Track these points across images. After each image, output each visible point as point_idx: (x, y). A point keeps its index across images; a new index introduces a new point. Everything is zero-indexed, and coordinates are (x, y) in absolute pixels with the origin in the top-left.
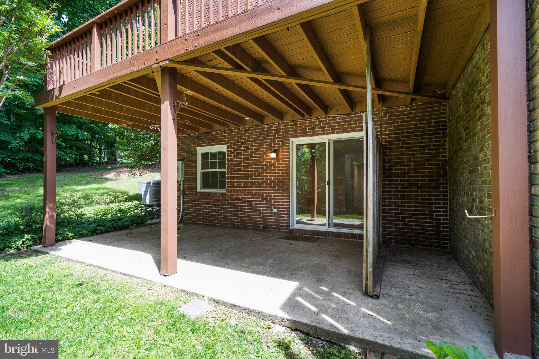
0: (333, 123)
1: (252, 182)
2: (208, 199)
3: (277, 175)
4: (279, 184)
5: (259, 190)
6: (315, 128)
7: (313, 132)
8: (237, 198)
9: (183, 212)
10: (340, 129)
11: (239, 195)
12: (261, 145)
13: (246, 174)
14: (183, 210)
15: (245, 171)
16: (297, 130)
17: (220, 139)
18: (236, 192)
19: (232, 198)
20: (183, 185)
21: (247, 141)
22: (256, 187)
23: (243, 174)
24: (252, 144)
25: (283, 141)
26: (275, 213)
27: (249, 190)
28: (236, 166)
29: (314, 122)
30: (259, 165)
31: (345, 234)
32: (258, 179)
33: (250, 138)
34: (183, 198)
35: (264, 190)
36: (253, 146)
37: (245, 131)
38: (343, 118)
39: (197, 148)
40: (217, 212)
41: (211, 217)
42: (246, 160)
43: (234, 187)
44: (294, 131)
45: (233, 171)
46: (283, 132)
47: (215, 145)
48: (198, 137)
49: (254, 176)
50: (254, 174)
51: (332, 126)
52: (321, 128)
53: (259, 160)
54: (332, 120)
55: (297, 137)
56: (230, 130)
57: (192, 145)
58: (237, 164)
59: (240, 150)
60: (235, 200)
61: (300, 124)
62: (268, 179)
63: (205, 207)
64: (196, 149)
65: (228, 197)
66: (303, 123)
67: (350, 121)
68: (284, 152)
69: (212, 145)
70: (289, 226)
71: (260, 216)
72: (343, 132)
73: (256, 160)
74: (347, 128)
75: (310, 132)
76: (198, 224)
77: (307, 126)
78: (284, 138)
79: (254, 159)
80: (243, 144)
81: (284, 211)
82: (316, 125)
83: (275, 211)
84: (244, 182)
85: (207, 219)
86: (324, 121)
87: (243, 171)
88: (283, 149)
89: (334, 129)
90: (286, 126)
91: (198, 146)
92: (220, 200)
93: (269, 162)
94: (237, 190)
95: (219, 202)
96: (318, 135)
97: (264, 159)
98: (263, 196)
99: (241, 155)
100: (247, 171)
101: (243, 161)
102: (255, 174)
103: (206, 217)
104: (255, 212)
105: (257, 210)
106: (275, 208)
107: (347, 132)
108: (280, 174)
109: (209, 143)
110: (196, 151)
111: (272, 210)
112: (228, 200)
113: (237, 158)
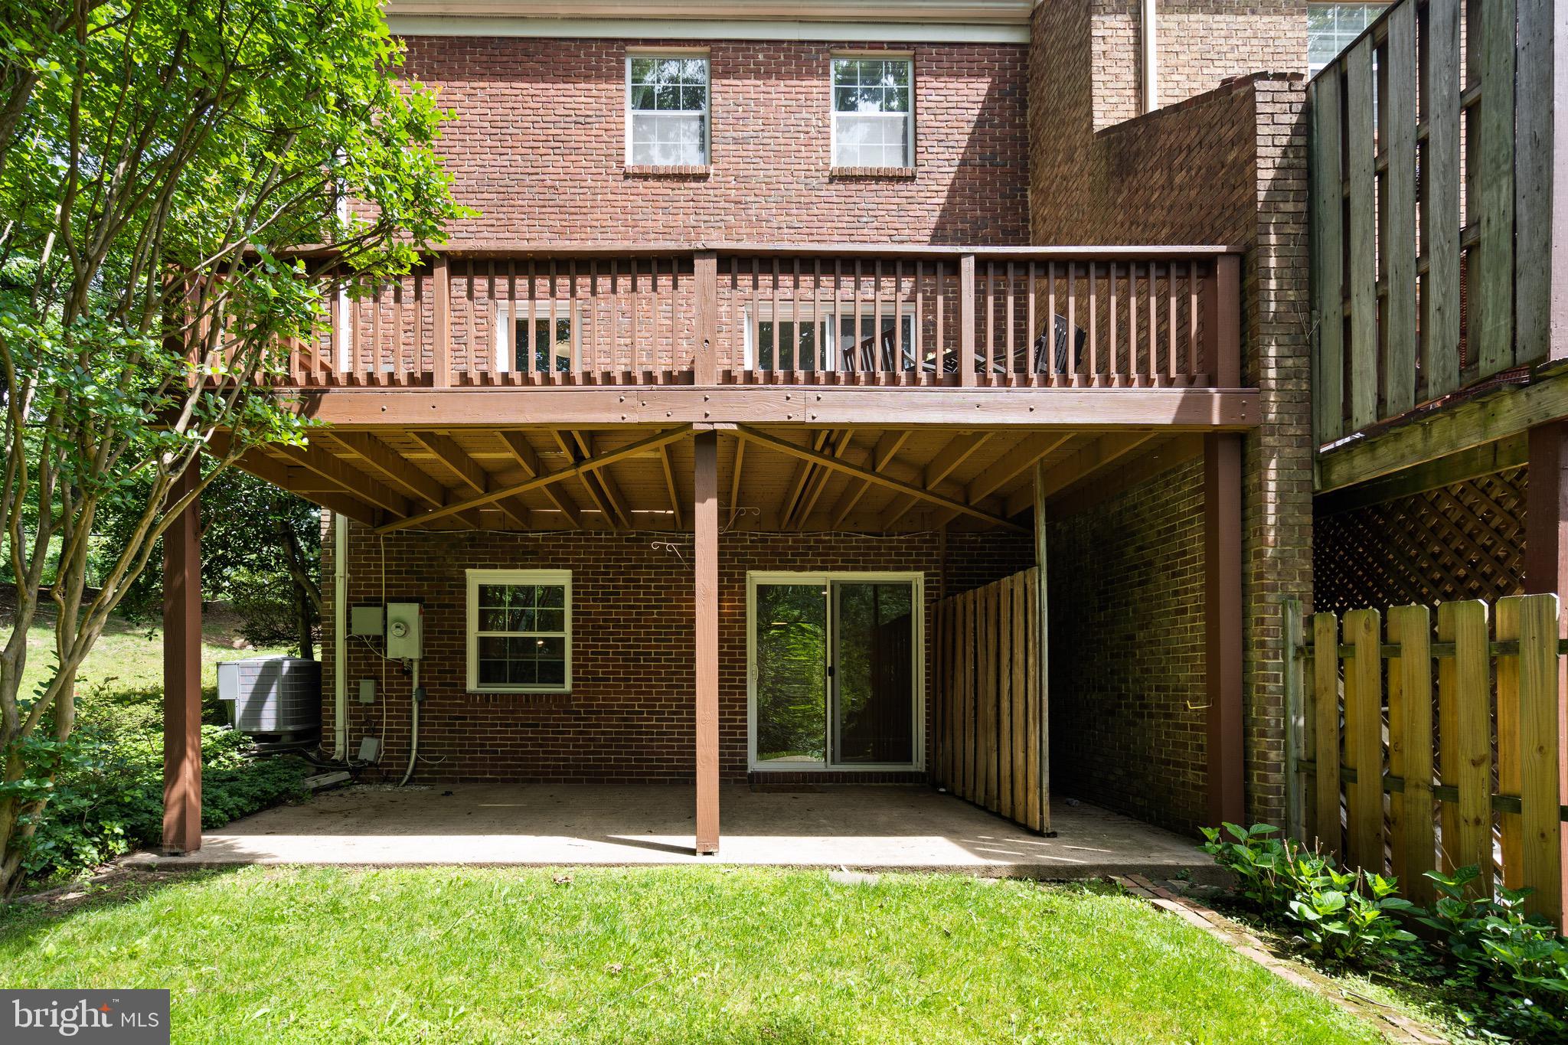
0: (845, 548)
1: (649, 667)
2: (512, 712)
4: (722, 673)
6: (807, 555)
7: (802, 561)
8: (605, 706)
9: (418, 751)
10: (858, 561)
11: (613, 699)
12: (674, 580)
13: (631, 647)
14: (419, 744)
15: (628, 640)
16: (766, 554)
17: (551, 553)
18: (602, 693)
19: (591, 706)
20: (421, 671)
21: (634, 567)
23: (624, 647)
24: (649, 574)
25: (733, 574)
27: (640, 686)
28: (601, 627)
29: (805, 541)
30: (670, 627)
31: (870, 774)
32: (666, 660)
33: (643, 560)
34: (420, 711)
36: (651, 580)
37: (628, 540)
38: (864, 541)
39: (468, 571)
40: (541, 746)
41: (521, 759)
42: (630, 614)
43: (594, 679)
44: (758, 554)
45: (594, 640)
46: (731, 554)
47: (535, 567)
48: (472, 539)
49: (656, 653)
50: (656, 647)
51: (842, 555)
52: (819, 554)
53: (669, 614)
54: (842, 541)
55: (764, 569)
56: (582, 534)
57: (449, 561)
58: (605, 620)
59: (614, 587)
60: (599, 712)
61: (773, 541)
62: (692, 660)
63: (499, 732)
64: (464, 573)
65: (577, 705)
66: (780, 541)
67: (879, 548)
68: (734, 601)
69: (523, 568)
70: (746, 767)
71: (673, 747)
72: (865, 569)
73: (659, 614)
74: (873, 562)
75: (795, 561)
76: (476, 780)
77: (790, 548)
78: (734, 567)
79: (655, 611)
80: (622, 573)
81: (735, 734)
82: (810, 548)
84: (627, 666)
85: (509, 766)
86: (825, 541)
87: (621, 640)
88: (733, 594)
89: (848, 561)
90: (739, 541)
91: (474, 567)
92: (552, 712)
94: (606, 686)
95: (548, 719)
96: (813, 569)
97: (682, 614)
99: (616, 600)
100: (637, 640)
101: (624, 614)
102: (658, 647)
103: (506, 759)
104: (658, 740)
105: (665, 733)
108: (725, 650)
109: (512, 559)
110: (464, 580)
112: (579, 712)
113: (604, 607)
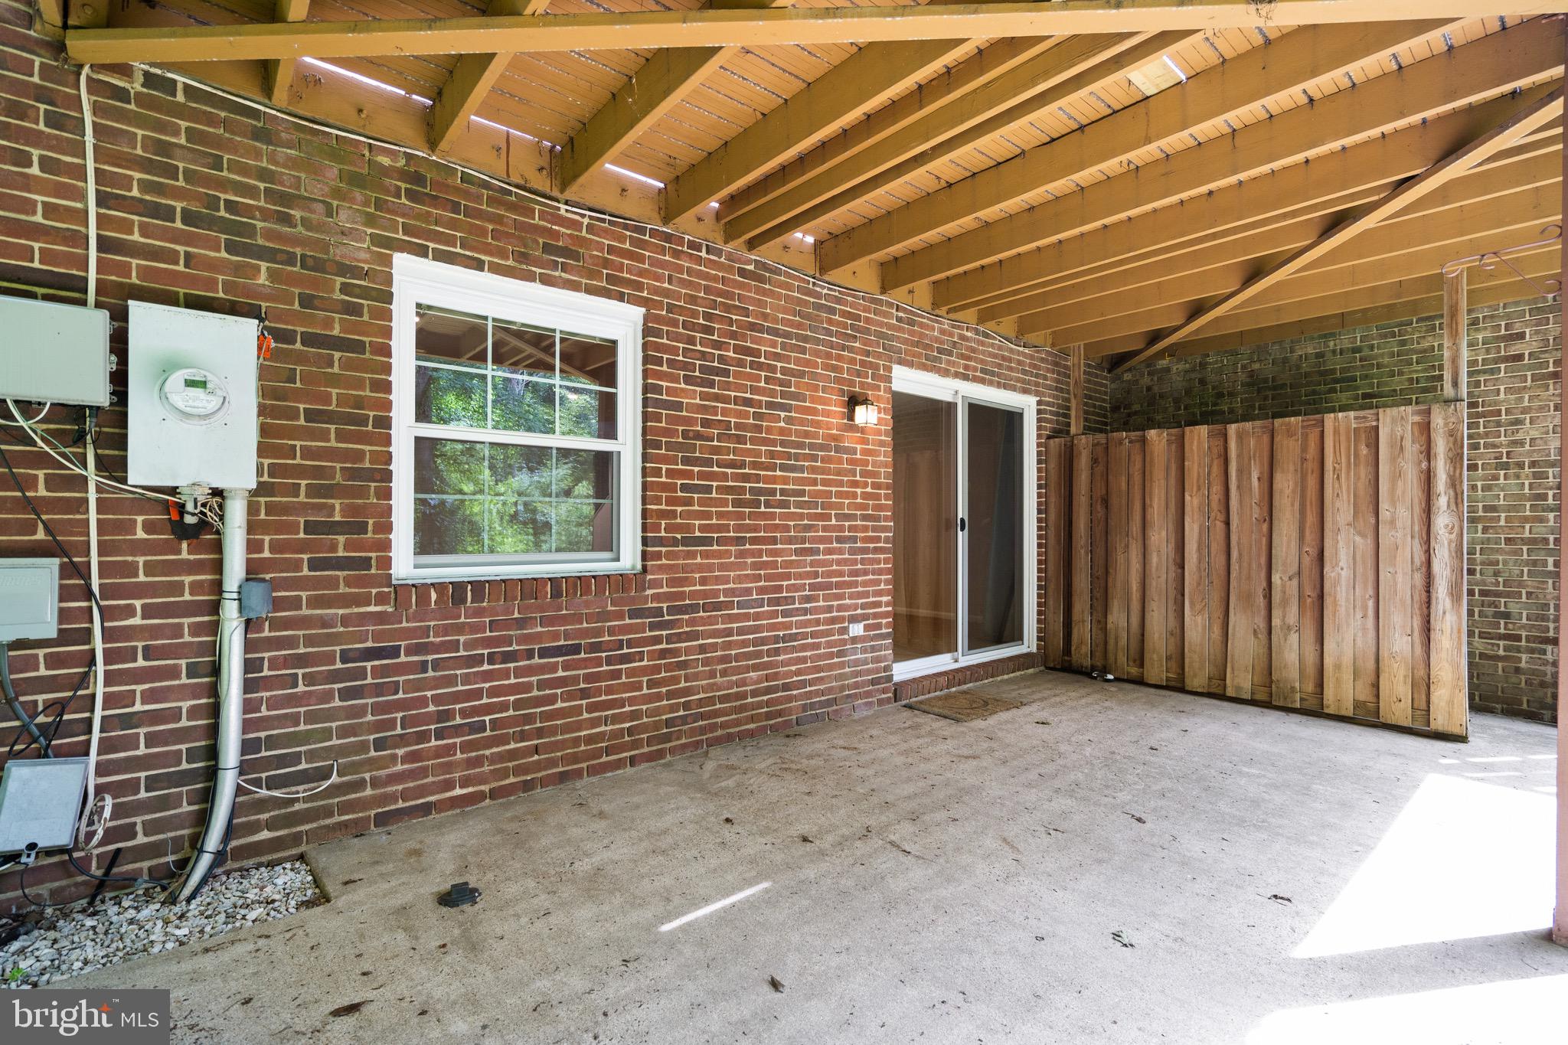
0: (983, 353)
1: (772, 516)
3: (859, 491)
4: (865, 528)
5: (798, 552)
7: (946, 362)
8: (705, 594)
9: (243, 769)
10: (994, 374)
11: (718, 580)
12: (806, 363)
13: (746, 478)
14: (246, 747)
15: (742, 465)
16: (913, 344)
17: (605, 264)
18: (700, 568)
19: (681, 596)
21: (753, 327)
22: (790, 540)
23: (735, 478)
24: (773, 344)
25: (877, 367)
26: (854, 640)
27: (760, 553)
28: (698, 436)
30: (801, 445)
32: (798, 505)
35: (817, 552)
36: (777, 357)
39: (399, 261)
40: (584, 694)
41: (540, 733)
42: (746, 415)
43: (685, 542)
44: (905, 342)
45: (686, 461)
46: (877, 334)
47: (574, 286)
48: (414, 177)
49: (783, 492)
50: (782, 480)
52: (962, 356)
53: (802, 422)
56: (668, 238)
57: (344, 219)
58: (706, 423)
59: (721, 359)
60: (694, 608)
61: (918, 324)
62: (830, 506)
63: (487, 676)
64: (388, 261)
65: (656, 598)
69: (546, 281)
70: (892, 678)
71: (805, 660)
73: (789, 420)
75: (940, 361)
76: (426, 809)
77: (936, 339)
78: (880, 356)
79: (783, 414)
80: (733, 336)
81: (879, 626)
82: (954, 345)
83: (857, 629)
84: (741, 516)
85: (513, 755)
86: (968, 339)
87: (732, 465)
88: (877, 399)
89: (985, 372)
90: (884, 315)
91: (422, 252)
92: (604, 616)
93: (835, 438)
94: (705, 555)
95: (598, 632)
97: (818, 424)
98: (816, 575)
99: (727, 386)
100: (755, 465)
101: (736, 414)
102: (786, 481)
103: (503, 740)
104: (786, 651)
105: (793, 637)
106: (854, 619)
108: (869, 490)
111: (844, 630)
112: (658, 612)
113: (704, 396)
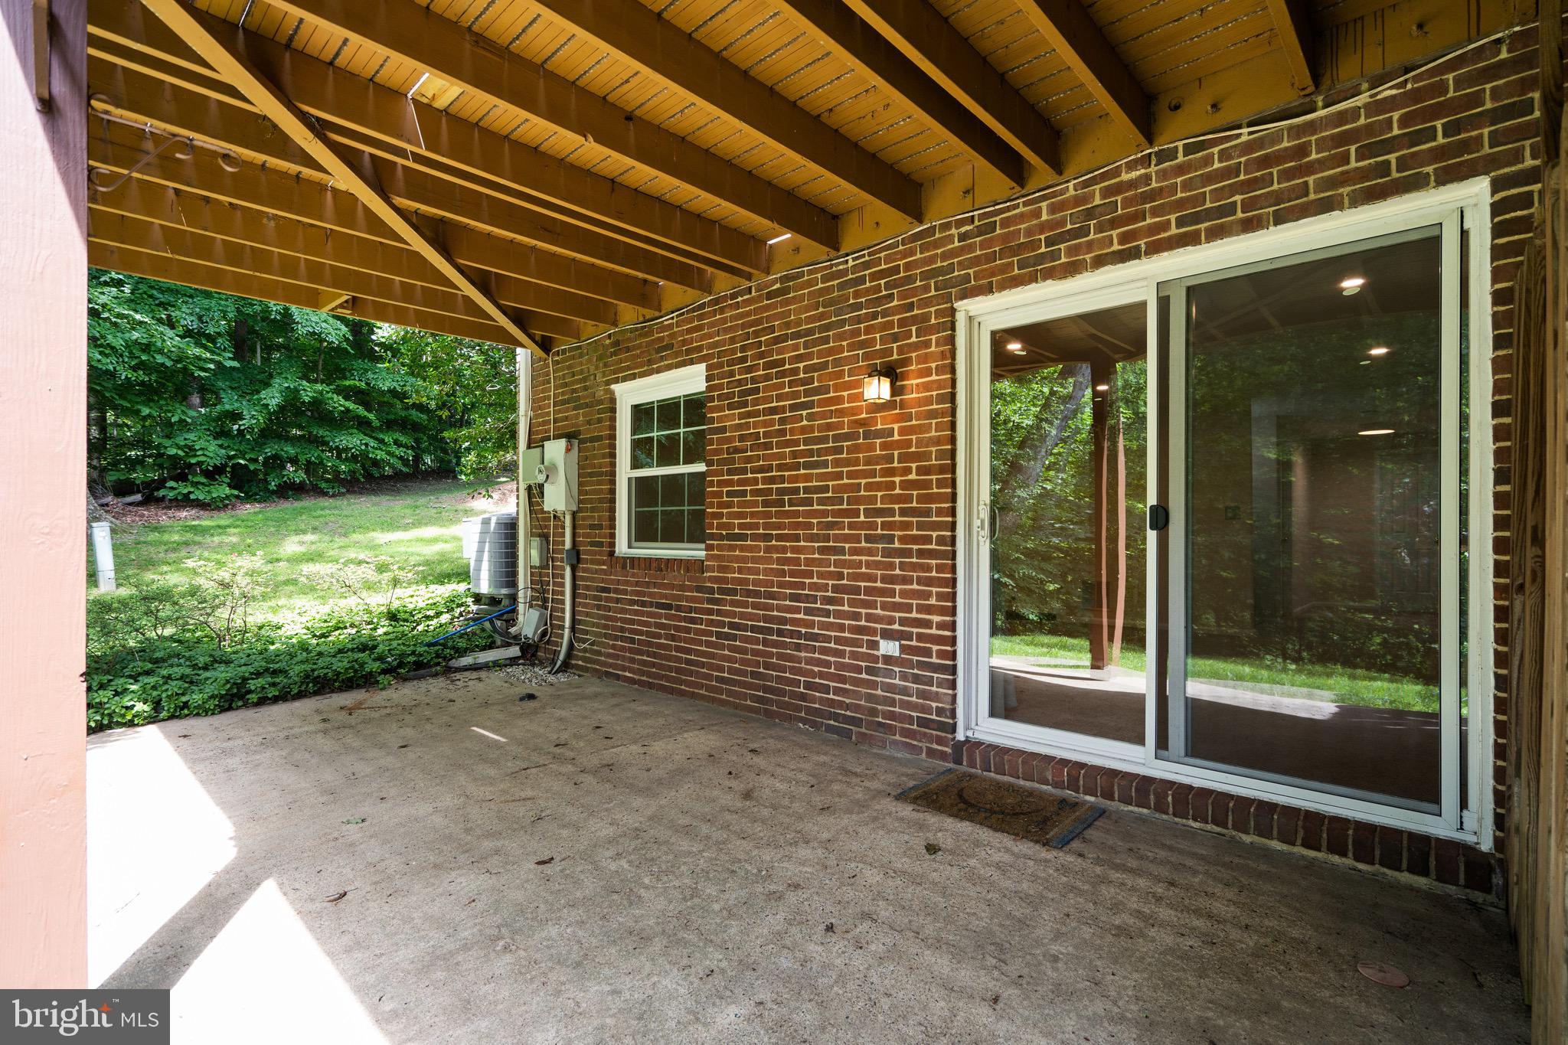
0: (1186, 186)
1: (796, 514)
2: (648, 585)
3: (897, 479)
4: (906, 526)
5: (823, 550)
6: (1084, 231)
7: (1071, 251)
8: (741, 582)
9: (573, 629)
10: (1231, 209)
11: (750, 571)
12: (831, 352)
13: (772, 480)
14: (574, 621)
15: (770, 469)
16: (992, 257)
17: (684, 342)
18: (738, 559)
19: (725, 580)
20: (574, 527)
21: (778, 340)
22: (812, 538)
23: (765, 481)
24: (796, 347)
25: (926, 318)
26: (888, 659)
27: (784, 550)
28: (737, 450)
29: (1078, 201)
30: (824, 440)
32: (821, 502)
33: (788, 325)
34: (574, 578)
35: (842, 551)
36: (799, 358)
37: (769, 296)
38: (1248, 147)
39: (617, 388)
40: (673, 638)
41: (654, 655)
42: (772, 423)
43: (730, 537)
44: (975, 262)
45: (730, 472)
46: (925, 276)
47: (669, 368)
48: (616, 343)
49: (806, 490)
50: (805, 479)
51: (1181, 204)
52: (1114, 224)
53: (824, 415)
54: (1181, 170)
55: (989, 290)
57: (599, 379)
58: (742, 438)
59: (754, 380)
60: (734, 592)
61: (1005, 223)
62: (858, 500)
63: (636, 613)
64: (612, 393)
65: (711, 579)
66: (1022, 217)
67: (1302, 151)
68: (928, 372)
69: (659, 371)
70: (953, 729)
71: (828, 664)
72: (1250, 226)
73: (810, 418)
74: (1277, 198)
75: (1054, 256)
76: (617, 678)
77: (1042, 227)
78: (927, 303)
79: (804, 413)
80: (761, 355)
81: (927, 653)
82: (1090, 214)
83: (889, 648)
84: (768, 515)
85: (644, 663)
86: (1132, 184)
87: (761, 470)
88: (925, 359)
89: (1196, 219)
90: (936, 245)
91: (616, 381)
92: (682, 588)
93: (862, 423)
94: (742, 549)
95: (680, 598)
96: (1099, 262)
97: (841, 413)
98: (840, 576)
99: (756, 402)
100: (780, 468)
101: (765, 424)
102: (807, 478)
103: (642, 653)
104: (807, 648)
105: (815, 637)
106: (888, 635)
107: (1279, 219)
108: (913, 476)
109: (650, 362)
110: (613, 400)
111: (874, 645)
112: (711, 591)
113: (741, 416)
